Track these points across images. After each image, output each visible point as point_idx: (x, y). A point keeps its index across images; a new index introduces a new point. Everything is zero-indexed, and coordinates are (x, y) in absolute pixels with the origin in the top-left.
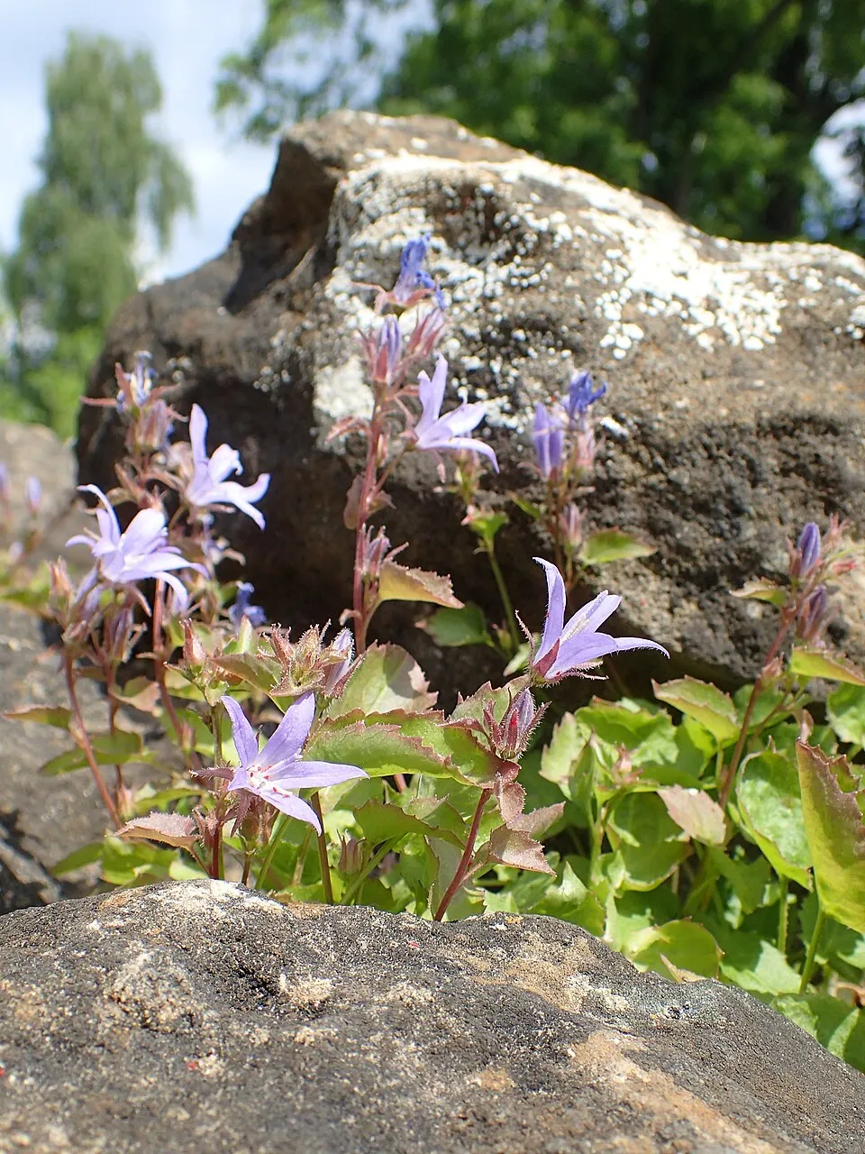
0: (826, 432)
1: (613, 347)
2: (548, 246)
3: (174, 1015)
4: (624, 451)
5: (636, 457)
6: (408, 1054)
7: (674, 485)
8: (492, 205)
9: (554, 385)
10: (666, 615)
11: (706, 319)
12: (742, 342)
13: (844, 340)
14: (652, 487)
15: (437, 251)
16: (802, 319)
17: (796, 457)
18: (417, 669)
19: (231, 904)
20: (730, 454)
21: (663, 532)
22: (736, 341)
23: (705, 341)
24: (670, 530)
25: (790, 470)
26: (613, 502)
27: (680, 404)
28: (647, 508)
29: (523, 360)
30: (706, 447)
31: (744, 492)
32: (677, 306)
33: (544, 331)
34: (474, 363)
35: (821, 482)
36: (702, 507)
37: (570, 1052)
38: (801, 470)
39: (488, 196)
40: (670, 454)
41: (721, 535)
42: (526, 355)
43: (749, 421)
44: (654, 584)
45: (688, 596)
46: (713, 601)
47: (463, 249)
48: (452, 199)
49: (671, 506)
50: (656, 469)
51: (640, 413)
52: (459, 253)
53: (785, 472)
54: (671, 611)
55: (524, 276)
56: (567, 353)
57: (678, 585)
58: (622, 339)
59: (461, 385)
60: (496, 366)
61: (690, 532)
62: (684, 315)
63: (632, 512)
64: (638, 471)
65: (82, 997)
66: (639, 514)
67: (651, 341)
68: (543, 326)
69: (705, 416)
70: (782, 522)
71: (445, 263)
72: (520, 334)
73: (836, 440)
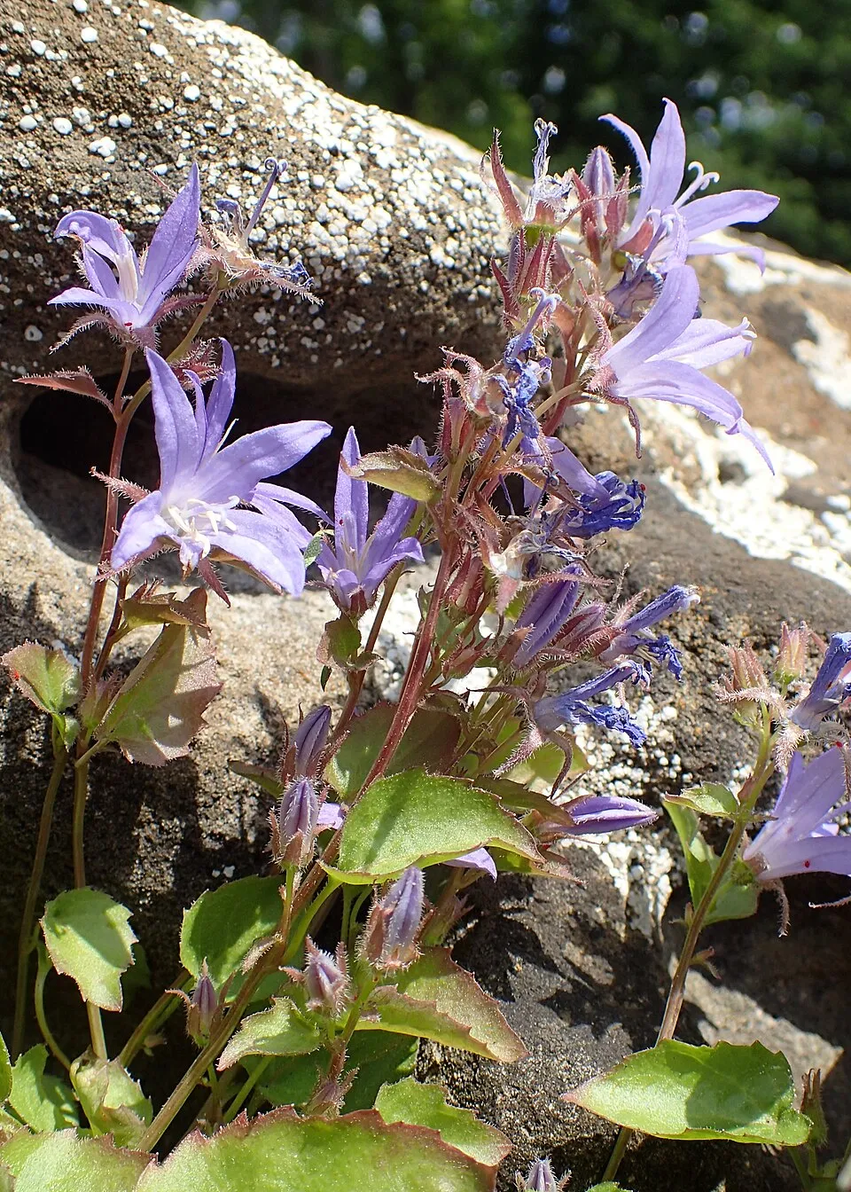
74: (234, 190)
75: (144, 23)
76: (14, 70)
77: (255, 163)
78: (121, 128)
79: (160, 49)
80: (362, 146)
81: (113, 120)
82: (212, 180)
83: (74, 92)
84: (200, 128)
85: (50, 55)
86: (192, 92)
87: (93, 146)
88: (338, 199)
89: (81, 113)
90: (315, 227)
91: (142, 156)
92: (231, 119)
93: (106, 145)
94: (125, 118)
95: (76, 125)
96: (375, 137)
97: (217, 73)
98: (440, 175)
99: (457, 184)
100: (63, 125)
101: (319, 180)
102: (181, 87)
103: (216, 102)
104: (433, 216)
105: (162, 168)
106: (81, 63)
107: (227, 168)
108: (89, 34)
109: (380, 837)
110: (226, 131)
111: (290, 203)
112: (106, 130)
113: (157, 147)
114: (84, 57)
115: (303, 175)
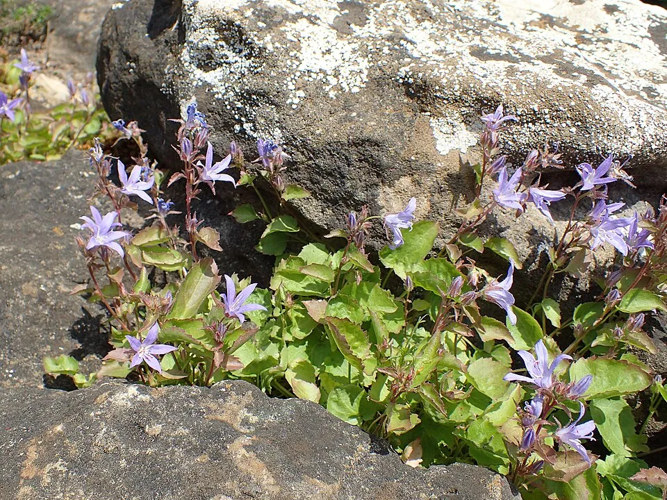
0: (374, 145)
1: (291, 104)
2: (264, 54)
3: (113, 448)
4: (298, 151)
5: (303, 153)
6: (179, 452)
7: (318, 166)
8: (240, 31)
9: (270, 122)
10: (321, 214)
11: (333, 81)
12: (350, 90)
13: (396, 83)
14: (310, 166)
15: (222, 46)
16: (378, 73)
17: (364, 155)
18: (214, 263)
19: (133, 400)
20: (338, 154)
21: (316, 183)
22: (347, 90)
23: (332, 94)
24: (318, 183)
25: (363, 160)
26: (296, 170)
27: (318, 132)
28: (309, 173)
29: (257, 108)
30: (328, 150)
31: (345, 169)
32: (321, 75)
33: (264, 96)
34: (239, 105)
35: (374, 165)
36: (329, 174)
37: (228, 447)
38: (366, 160)
39: (239, 27)
40: (315, 153)
41: (338, 185)
42: (258, 106)
43: (344, 140)
44: (315, 203)
45: (328, 207)
46: (338, 209)
47: (233, 45)
48: (225, 25)
49: (318, 173)
50: (311, 159)
51: (302, 136)
52: (231, 48)
53: (361, 161)
54: (322, 212)
55: (256, 68)
56: (273, 106)
57: (325, 202)
58: (295, 98)
59: (236, 114)
60: (247, 108)
61: (326, 183)
62: (324, 80)
63: (303, 175)
64: (305, 159)
65: (88, 445)
66: (307, 176)
67: (309, 98)
68: (263, 95)
69: (328, 138)
70: (360, 181)
71: (226, 52)
72: (254, 97)
73: (379, 149)
74: (605, 141)
75: (587, 99)
76: (555, 114)
77: (611, 135)
78: (578, 125)
79: (590, 106)
80: (637, 123)
81: (576, 124)
82: (600, 139)
83: (568, 117)
84: (598, 126)
85: (564, 110)
86: (597, 117)
87: (571, 130)
88: (630, 139)
89: (569, 122)
90: (624, 147)
91: (583, 132)
92: (606, 123)
93: (574, 129)
94: (580, 123)
95: (567, 125)
96: (641, 119)
97: (603, 110)
98: (656, 123)
99: (661, 125)
100: (564, 125)
101: (626, 137)
102: (595, 116)
103: (603, 119)
104: (654, 137)
105: (587, 136)
106: (570, 110)
107: (604, 136)
108: (573, 103)
109: (630, 302)
110: (605, 127)
111: (619, 143)
112: (574, 126)
113: (587, 130)
114: (571, 109)
115: (623, 136)
